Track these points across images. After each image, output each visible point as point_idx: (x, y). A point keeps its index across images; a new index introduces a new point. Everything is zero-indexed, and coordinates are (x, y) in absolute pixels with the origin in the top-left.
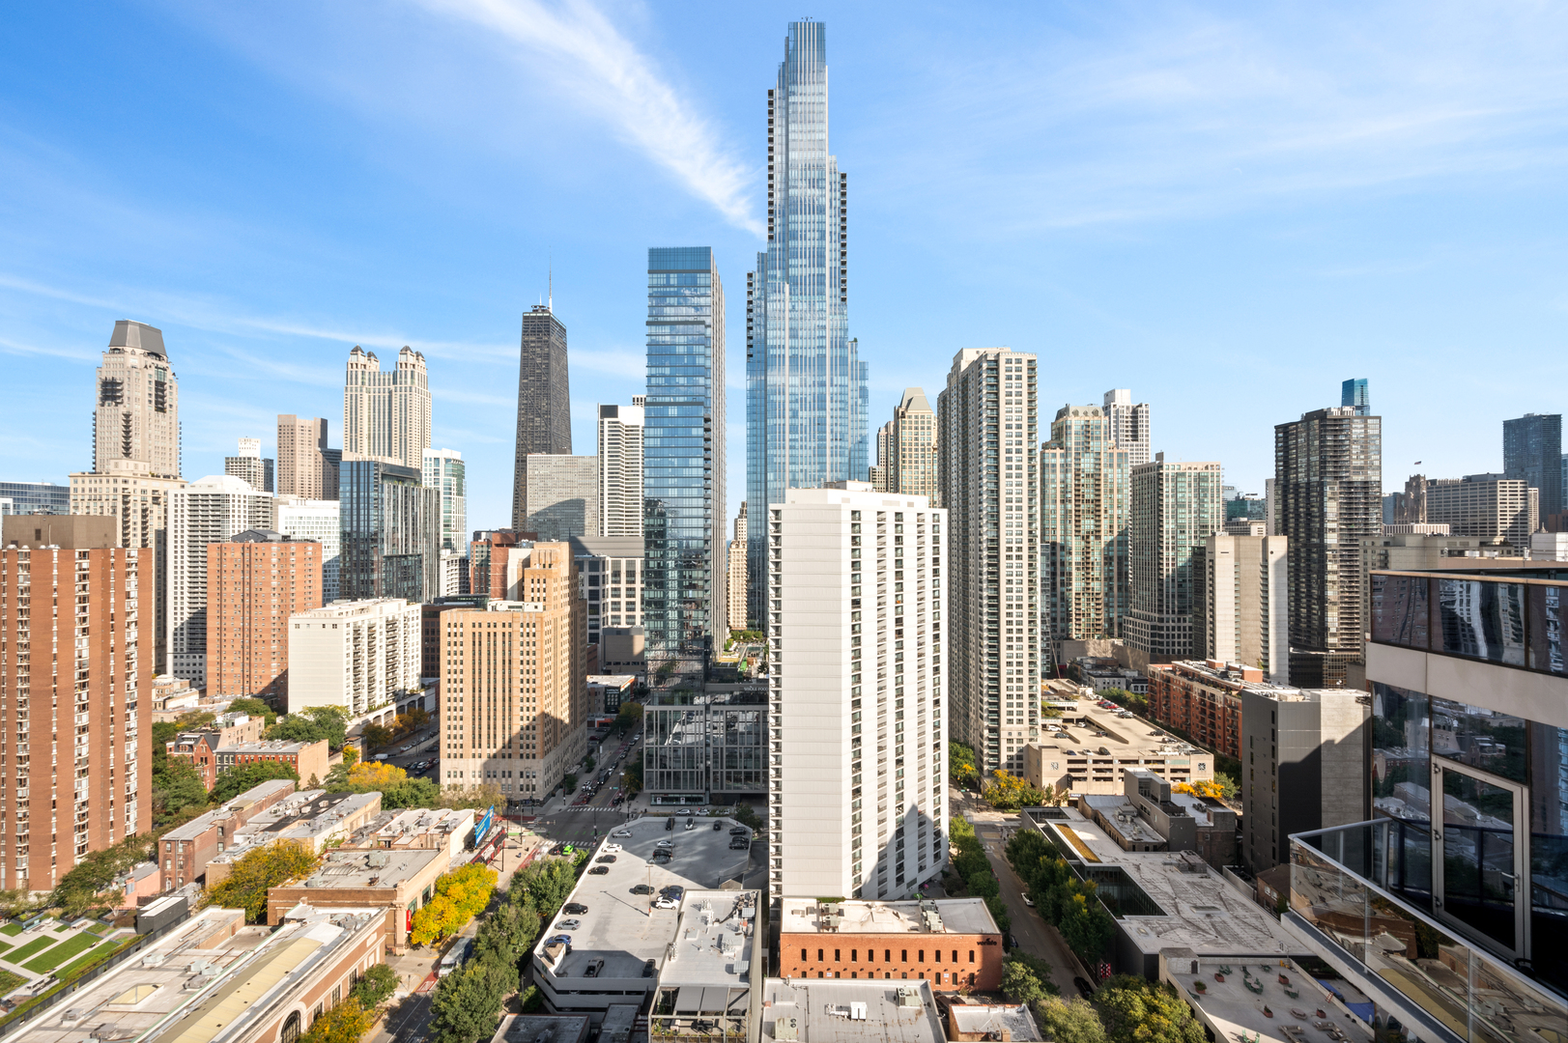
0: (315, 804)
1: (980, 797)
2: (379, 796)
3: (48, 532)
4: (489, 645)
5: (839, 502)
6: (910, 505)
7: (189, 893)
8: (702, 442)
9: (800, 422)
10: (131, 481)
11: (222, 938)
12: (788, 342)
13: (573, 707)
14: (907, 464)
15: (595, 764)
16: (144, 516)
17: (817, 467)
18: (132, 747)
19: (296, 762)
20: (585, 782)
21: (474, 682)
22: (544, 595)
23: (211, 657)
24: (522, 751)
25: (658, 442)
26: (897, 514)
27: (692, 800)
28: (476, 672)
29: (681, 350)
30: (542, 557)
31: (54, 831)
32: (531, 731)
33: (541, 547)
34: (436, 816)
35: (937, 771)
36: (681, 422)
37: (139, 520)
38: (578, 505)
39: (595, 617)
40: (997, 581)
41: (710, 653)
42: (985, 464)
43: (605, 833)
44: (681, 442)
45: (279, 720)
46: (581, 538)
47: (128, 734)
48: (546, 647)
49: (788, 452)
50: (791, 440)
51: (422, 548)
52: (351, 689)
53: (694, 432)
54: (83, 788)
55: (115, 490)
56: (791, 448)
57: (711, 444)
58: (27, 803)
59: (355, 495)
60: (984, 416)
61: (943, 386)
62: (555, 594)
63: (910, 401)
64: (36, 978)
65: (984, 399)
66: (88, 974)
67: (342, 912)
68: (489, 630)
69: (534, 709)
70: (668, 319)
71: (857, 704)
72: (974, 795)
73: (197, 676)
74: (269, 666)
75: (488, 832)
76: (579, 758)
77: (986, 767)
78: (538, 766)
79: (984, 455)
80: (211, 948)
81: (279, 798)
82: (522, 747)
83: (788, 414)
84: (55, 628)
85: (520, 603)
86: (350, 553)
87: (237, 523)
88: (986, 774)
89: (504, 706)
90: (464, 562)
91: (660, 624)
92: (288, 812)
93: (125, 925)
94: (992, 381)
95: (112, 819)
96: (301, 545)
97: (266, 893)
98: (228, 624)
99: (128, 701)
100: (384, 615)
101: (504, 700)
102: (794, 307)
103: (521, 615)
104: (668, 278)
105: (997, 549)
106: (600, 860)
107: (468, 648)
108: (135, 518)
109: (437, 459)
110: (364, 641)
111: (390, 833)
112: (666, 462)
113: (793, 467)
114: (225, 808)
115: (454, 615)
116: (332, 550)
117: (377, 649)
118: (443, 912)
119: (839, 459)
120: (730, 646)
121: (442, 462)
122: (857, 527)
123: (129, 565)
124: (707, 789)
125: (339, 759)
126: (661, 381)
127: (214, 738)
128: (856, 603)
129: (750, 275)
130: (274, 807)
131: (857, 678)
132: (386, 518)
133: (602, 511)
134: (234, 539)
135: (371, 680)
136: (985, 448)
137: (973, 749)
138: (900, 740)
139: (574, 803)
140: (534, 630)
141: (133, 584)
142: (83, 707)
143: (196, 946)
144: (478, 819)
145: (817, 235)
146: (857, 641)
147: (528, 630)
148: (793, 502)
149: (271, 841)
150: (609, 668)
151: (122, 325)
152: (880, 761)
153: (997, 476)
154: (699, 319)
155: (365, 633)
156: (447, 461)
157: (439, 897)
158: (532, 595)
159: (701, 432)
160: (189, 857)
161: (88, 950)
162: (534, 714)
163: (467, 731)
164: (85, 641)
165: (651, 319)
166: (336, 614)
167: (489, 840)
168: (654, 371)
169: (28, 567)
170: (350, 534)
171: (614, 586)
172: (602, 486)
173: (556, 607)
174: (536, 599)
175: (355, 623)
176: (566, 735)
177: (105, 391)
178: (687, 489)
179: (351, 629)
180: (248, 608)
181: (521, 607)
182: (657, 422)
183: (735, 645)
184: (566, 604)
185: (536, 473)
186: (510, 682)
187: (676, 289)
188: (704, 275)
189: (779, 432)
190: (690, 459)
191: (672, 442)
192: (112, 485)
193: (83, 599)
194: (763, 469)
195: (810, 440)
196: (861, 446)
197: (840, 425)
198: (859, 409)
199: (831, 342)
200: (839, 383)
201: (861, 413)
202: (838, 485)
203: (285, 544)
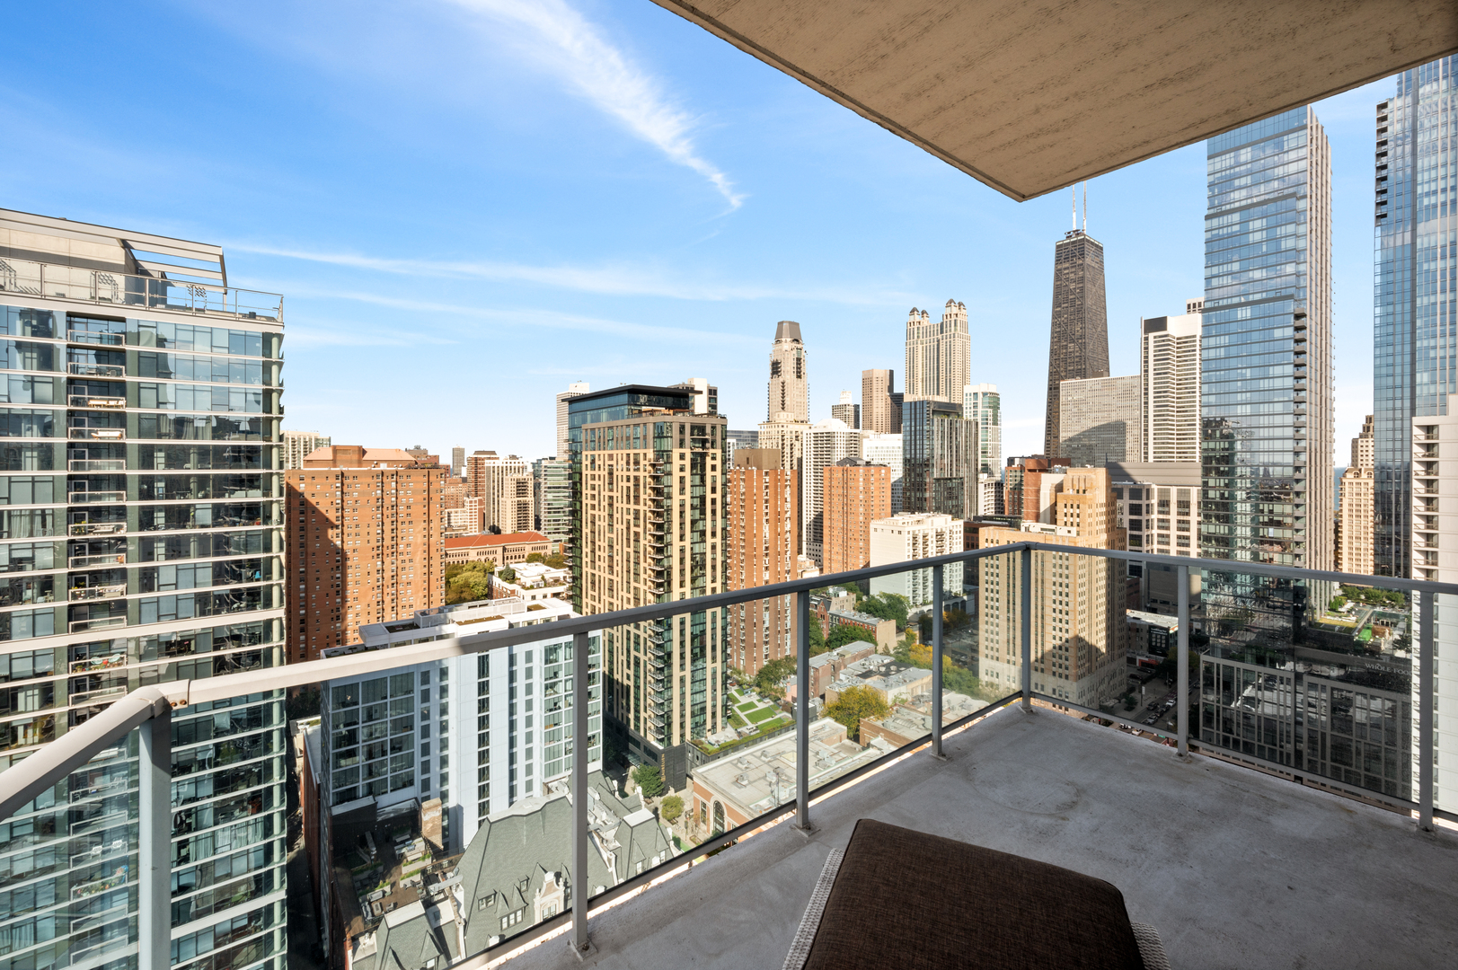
0: (888, 666)
3: (751, 461)
7: (817, 704)
8: (1291, 345)
10: (785, 426)
11: (835, 742)
13: (1110, 637)
15: (1136, 703)
16: (792, 448)
19: (875, 632)
21: (1009, 595)
22: (1078, 520)
23: (826, 546)
24: (1054, 669)
25: (1222, 352)
28: (1010, 586)
29: (1257, 237)
31: (754, 641)
32: (1063, 652)
33: (1074, 473)
36: (1256, 324)
37: (789, 451)
38: (1119, 428)
39: (1137, 548)
41: (1304, 608)
44: (1256, 348)
45: (865, 598)
46: (1122, 464)
48: (1080, 572)
51: (964, 472)
52: (911, 583)
53: (1278, 333)
55: (778, 432)
57: (1306, 346)
59: (913, 428)
62: (1090, 520)
64: (751, 725)
66: (771, 735)
69: (1067, 631)
70: (1237, 205)
73: (818, 557)
74: (858, 558)
76: (1117, 693)
78: (1072, 686)
81: (865, 655)
82: (1054, 665)
84: (755, 518)
85: (1053, 527)
86: (910, 475)
87: (839, 454)
89: (1036, 622)
90: (999, 485)
92: (871, 667)
93: (787, 711)
95: (779, 642)
96: (877, 468)
97: (859, 721)
98: (835, 524)
100: (935, 527)
101: (1037, 616)
103: (1054, 538)
104: (1237, 156)
107: (1003, 563)
108: (787, 450)
109: (976, 394)
110: (920, 547)
112: (1233, 375)
114: (835, 653)
115: (991, 532)
116: (897, 473)
117: (930, 554)
120: (1341, 605)
121: (980, 396)
123: (785, 480)
125: (903, 637)
127: (827, 603)
129: (1383, 107)
130: (862, 661)
132: (935, 447)
133: (1146, 435)
134: (838, 463)
141: (787, 493)
142: (767, 568)
143: (821, 738)
149: (862, 685)
150: (1155, 606)
151: (781, 324)
154: (1287, 192)
155: (920, 540)
156: (985, 394)
158: (1065, 519)
159: (1289, 332)
160: (816, 679)
161: (771, 719)
162: (1067, 636)
163: (1003, 638)
164: (767, 527)
165: (1211, 212)
166: (901, 522)
168: (1215, 271)
169: (744, 480)
170: (909, 460)
171: (1161, 516)
172: (1146, 408)
173: (1090, 533)
174: (1069, 524)
175: (914, 532)
176: (1102, 665)
177: (773, 369)
178: (1266, 405)
179: (911, 536)
180: (846, 513)
181: (1053, 530)
182: (1222, 329)
183: (1350, 605)
184: (1101, 531)
185: (1070, 398)
186: (1043, 600)
187: (1249, 166)
188: (1295, 135)
189: (1443, 313)
190: (1271, 368)
191: (1244, 350)
192: (777, 429)
193: (767, 501)
194: (1407, 369)
203: (868, 468)
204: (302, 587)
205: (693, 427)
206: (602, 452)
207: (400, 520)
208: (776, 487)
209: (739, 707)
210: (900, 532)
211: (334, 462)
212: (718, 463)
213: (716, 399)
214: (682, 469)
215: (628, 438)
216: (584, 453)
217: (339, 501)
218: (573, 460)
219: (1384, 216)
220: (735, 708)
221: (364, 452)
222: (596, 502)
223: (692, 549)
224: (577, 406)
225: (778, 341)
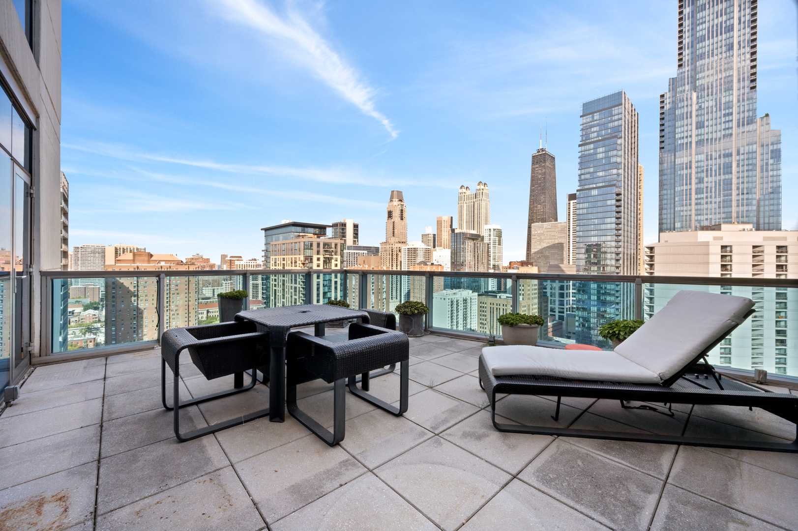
3: (366, 262)
5: (711, 240)
8: (614, 208)
9: (705, 185)
10: (394, 244)
12: (694, 132)
16: (397, 256)
17: (723, 216)
22: (523, 292)
25: (585, 211)
29: (600, 156)
33: (524, 269)
36: (600, 198)
44: (600, 209)
49: (693, 207)
51: (481, 269)
52: (450, 325)
53: (609, 202)
55: (390, 248)
56: (696, 204)
57: (622, 209)
59: (456, 246)
62: (529, 292)
68: (497, 307)
70: (593, 140)
83: (694, 181)
87: (420, 258)
91: (585, 314)
96: (436, 266)
100: (462, 296)
102: (700, 107)
104: (593, 117)
107: (488, 314)
108: (395, 257)
109: (490, 229)
110: (455, 306)
112: (590, 222)
115: (483, 298)
117: (459, 310)
119: (745, 208)
121: (492, 230)
122: (728, 258)
126: (588, 176)
129: (662, 96)
132: (466, 256)
133: (569, 251)
134: (418, 264)
135: (457, 322)
141: (385, 279)
145: (724, 49)
148: (666, 241)
151: (393, 192)
154: (613, 135)
156: (494, 230)
159: (614, 202)
165: (581, 143)
166: (445, 294)
168: (583, 171)
172: (569, 237)
175: (451, 299)
177: (389, 215)
178: (604, 237)
179: (450, 301)
182: (586, 200)
184: (535, 298)
185: (536, 232)
187: (598, 122)
188: (617, 108)
189: (686, 195)
190: (606, 219)
191: (595, 210)
192: (389, 246)
193: (373, 283)
194: (672, 221)
195: (715, 197)
196: (772, 196)
197: (748, 182)
198: (770, 167)
199: (739, 123)
200: (746, 151)
201: (772, 170)
202: (712, 228)
203: (432, 266)
204: (113, 329)
205: (325, 244)
206: (279, 257)
207: (172, 292)
210: (444, 299)
211: (134, 261)
212: (339, 263)
213: (358, 230)
214: (318, 266)
215: (292, 250)
216: (271, 257)
217: (136, 282)
218: (266, 261)
219: (663, 148)
221: (151, 256)
222: (277, 283)
224: (269, 232)
225: (391, 201)
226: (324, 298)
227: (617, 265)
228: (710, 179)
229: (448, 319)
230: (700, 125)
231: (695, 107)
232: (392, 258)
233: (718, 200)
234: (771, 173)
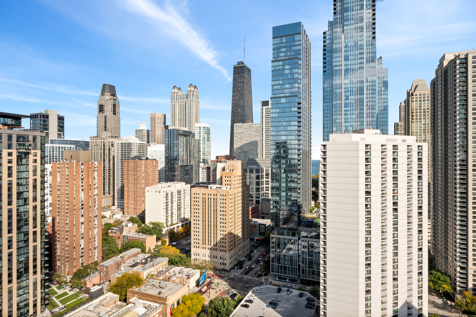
0: (146, 259)
1: (453, 304)
2: (167, 259)
3: (74, 157)
4: (208, 203)
5: (359, 140)
6: (404, 141)
7: (106, 285)
8: (297, 114)
9: (350, 101)
10: (106, 139)
11: (112, 304)
12: (343, 63)
13: (243, 231)
14: (414, 120)
15: (252, 257)
16: (109, 151)
17: (359, 124)
18: (96, 231)
19: (145, 242)
20: (247, 265)
21: (203, 218)
22: (230, 183)
23: (126, 201)
24: (221, 248)
25: (277, 115)
26: (394, 146)
27: (292, 280)
28: (204, 214)
29: (287, 72)
30: (230, 167)
31: (75, 256)
32: (224, 240)
33: (230, 162)
34: (186, 270)
35: (420, 287)
36: (287, 105)
37: (108, 152)
39: (258, 193)
40: (467, 184)
41: (301, 212)
42: (458, 117)
43: (251, 289)
44: (287, 114)
45: (143, 225)
46: (256, 159)
47: (95, 226)
48: (230, 205)
49: (343, 116)
50: (345, 111)
51: (193, 163)
52: (165, 216)
53: (293, 109)
54: (82, 242)
55: (101, 142)
56: (345, 114)
57: (301, 115)
58: (68, 246)
59: (169, 142)
60: (458, 90)
61: (434, 76)
62: (234, 183)
63: (416, 87)
64: (61, 306)
65: (458, 81)
66: (73, 308)
67: (148, 303)
68: (208, 197)
69: (225, 231)
70: (282, 58)
71: (368, 246)
72: (449, 302)
73: (123, 207)
74: (142, 205)
75: (205, 280)
76: (246, 254)
77: (458, 288)
78: (227, 255)
79: (458, 112)
80: (107, 308)
81: (136, 255)
82: (221, 247)
83: (343, 98)
84: (75, 189)
85: (220, 186)
86: (168, 164)
87: (134, 154)
88: (458, 292)
89: (214, 228)
90: (208, 168)
91: (277, 198)
92: (138, 261)
93: (86, 293)
94: (463, 70)
95: (90, 255)
96: (151, 161)
97: (127, 290)
98: (130, 189)
99: (95, 215)
100: (177, 188)
101: (214, 226)
102: (347, 45)
103: (221, 191)
104: (282, 40)
105: (467, 165)
106: (246, 301)
107: (201, 203)
108: (107, 151)
109: (200, 127)
110: (170, 198)
111: (170, 274)
112: (280, 124)
113: (346, 124)
114: (119, 257)
115: (195, 190)
116: (162, 164)
117: (174, 201)
118: (183, 311)
119: (371, 119)
120: (313, 210)
121: (202, 128)
122: (369, 153)
123: (95, 168)
124: (299, 276)
125: (160, 243)
126: (278, 87)
127: (121, 231)
128: (368, 193)
129: (324, 33)
130: (134, 258)
131: (369, 232)
132: (180, 151)
133: (262, 147)
134: (132, 159)
135: (172, 213)
136: (458, 108)
137: (450, 277)
138: (395, 267)
139: (242, 274)
140: (225, 198)
141: (96, 174)
142: (82, 216)
143: (103, 305)
144: (201, 274)
145: (359, 7)
146: (369, 213)
147: (223, 197)
148: (333, 141)
149: (131, 271)
150: (264, 215)
151: (104, 85)
152: (383, 277)
153: (466, 124)
154: (295, 56)
155: (170, 195)
156: (204, 128)
157: (183, 304)
158: (225, 183)
159: (296, 109)
160: (107, 272)
161: (76, 300)
162: (225, 233)
163: (201, 237)
164: (83, 193)
165: (274, 59)
166: (160, 187)
167: (205, 283)
168: (275, 83)
169: (68, 168)
170: (168, 157)
171: (267, 180)
172: (263, 136)
173: (235, 188)
174: (227, 185)
175: (166, 191)
176: (240, 243)
177: (100, 109)
178: (290, 136)
179: (165, 193)
180: (136, 184)
181: (221, 188)
182: (278, 106)
183: (316, 209)
184: (239, 187)
185: (238, 131)
186: (216, 219)
187: (285, 44)
188: (298, 36)
189: (339, 107)
190: (291, 122)
191: (283, 115)
192: (101, 140)
193: (82, 179)
194: (331, 126)
195: (355, 110)
196: (384, 112)
197: (372, 102)
198: (383, 93)
199: (367, 60)
200: (371, 80)
201: (384, 95)
202: (359, 131)
203: (147, 161)
205: (19, 137)
208: (88, 171)
209: (56, 297)
210: (160, 192)
212: (38, 158)
213: (63, 123)
214: (10, 162)
219: (325, 71)
220: (54, 298)
223: (18, 210)
225: (103, 95)
226: (18, 199)
227: (299, 159)
228: (352, 97)
229: (163, 210)
230: (347, 58)
231: (343, 45)
232: (104, 153)
233: (356, 112)
234: (383, 97)
